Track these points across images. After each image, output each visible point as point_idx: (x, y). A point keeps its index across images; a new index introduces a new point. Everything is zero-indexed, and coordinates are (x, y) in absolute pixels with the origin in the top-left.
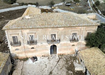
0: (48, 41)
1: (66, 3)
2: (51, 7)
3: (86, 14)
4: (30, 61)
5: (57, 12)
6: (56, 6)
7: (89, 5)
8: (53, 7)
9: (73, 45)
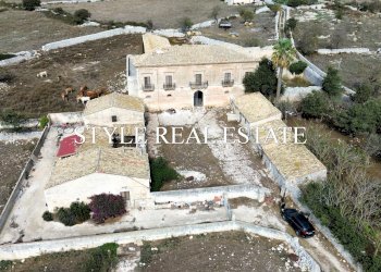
0: (191, 85)
1: (219, 20)
2: (184, 31)
3: (258, 48)
4: (166, 115)
5: (199, 43)
6: (195, 30)
7: (274, 28)
8: (189, 33)
9: (227, 92)
